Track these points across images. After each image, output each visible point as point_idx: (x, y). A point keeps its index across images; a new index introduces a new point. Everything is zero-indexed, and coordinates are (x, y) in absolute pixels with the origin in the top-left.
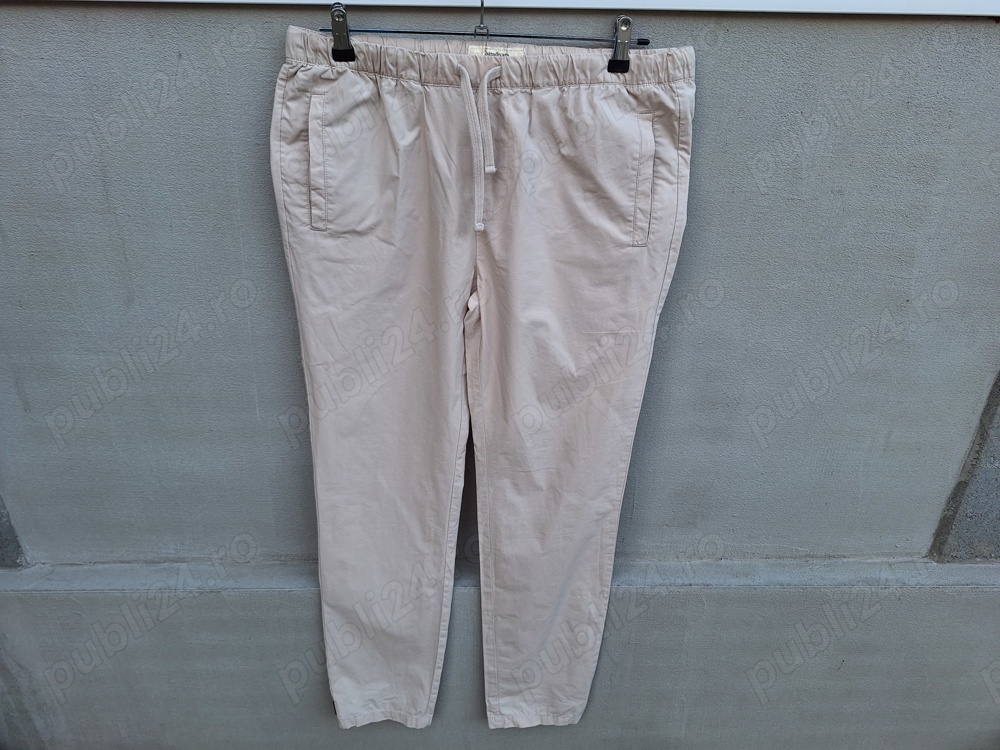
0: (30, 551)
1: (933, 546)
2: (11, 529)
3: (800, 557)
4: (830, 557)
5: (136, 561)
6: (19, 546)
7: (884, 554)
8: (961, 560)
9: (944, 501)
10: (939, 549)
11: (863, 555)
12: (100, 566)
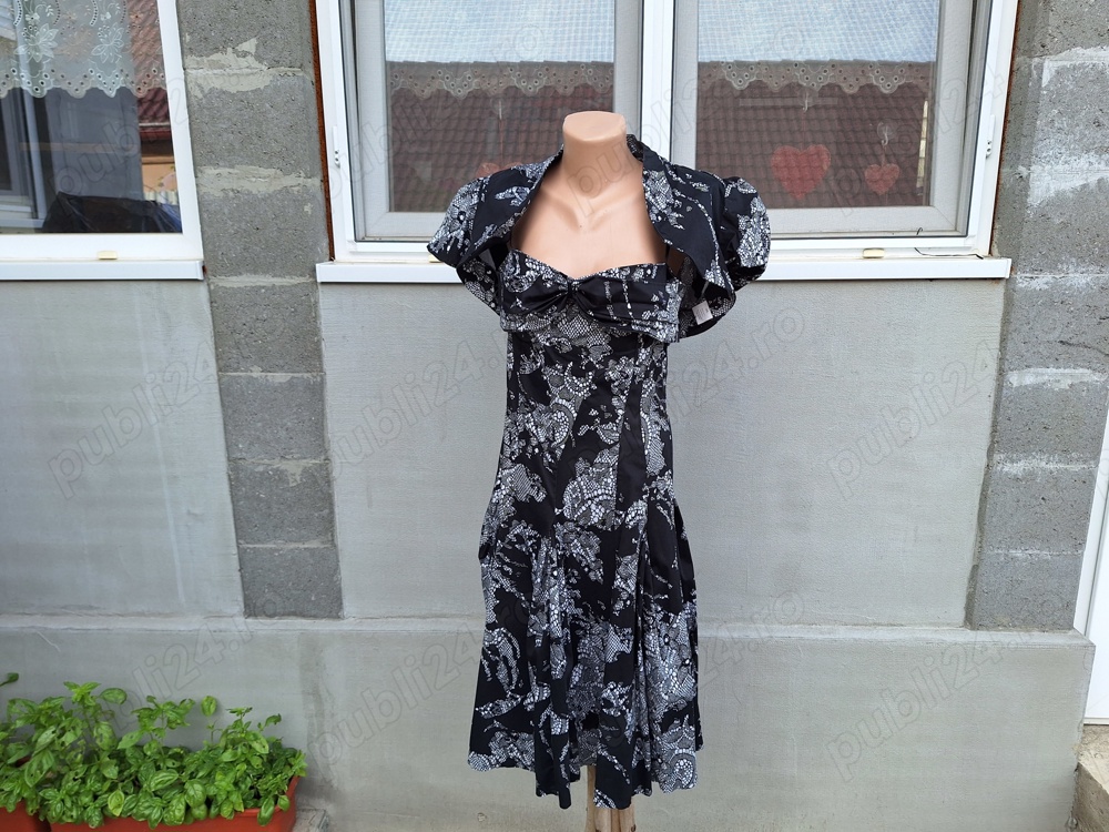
0: (349, 607)
1: (966, 617)
2: (340, 591)
3: (870, 625)
4: (892, 625)
5: (413, 616)
6: (341, 604)
7: (931, 624)
8: (988, 628)
9: (966, 581)
10: (971, 621)
11: (916, 624)
12: (390, 619)
